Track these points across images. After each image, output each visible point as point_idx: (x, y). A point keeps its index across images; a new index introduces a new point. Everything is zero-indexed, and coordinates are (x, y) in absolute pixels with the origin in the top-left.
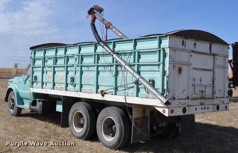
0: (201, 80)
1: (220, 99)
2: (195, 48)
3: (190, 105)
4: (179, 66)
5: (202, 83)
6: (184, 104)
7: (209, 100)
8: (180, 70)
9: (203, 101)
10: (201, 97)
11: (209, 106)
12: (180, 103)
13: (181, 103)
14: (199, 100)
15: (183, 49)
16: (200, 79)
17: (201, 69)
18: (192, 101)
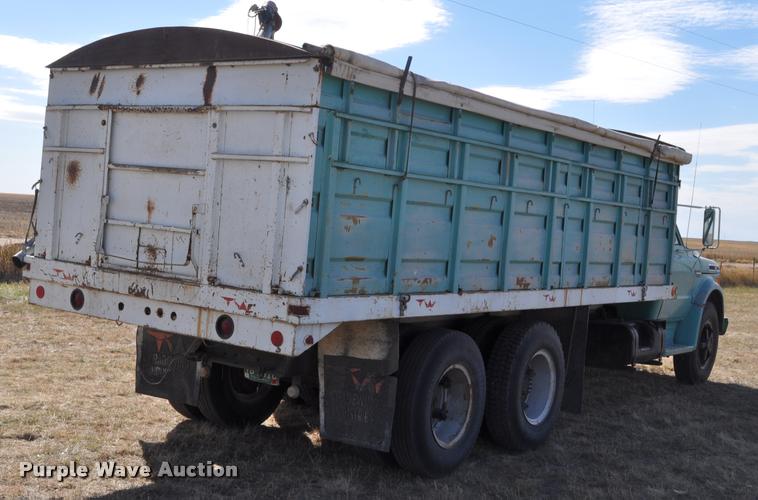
0: (150, 209)
1: (228, 293)
2: (138, 93)
3: (92, 285)
4: (72, 158)
5: (157, 217)
6: (69, 278)
7: (170, 284)
8: (74, 171)
9: (144, 283)
10: (149, 269)
11: (179, 310)
12: (58, 271)
13: (61, 274)
14: (127, 276)
15: (74, 105)
16: (149, 202)
17: (142, 167)
18: (99, 273)
